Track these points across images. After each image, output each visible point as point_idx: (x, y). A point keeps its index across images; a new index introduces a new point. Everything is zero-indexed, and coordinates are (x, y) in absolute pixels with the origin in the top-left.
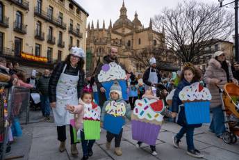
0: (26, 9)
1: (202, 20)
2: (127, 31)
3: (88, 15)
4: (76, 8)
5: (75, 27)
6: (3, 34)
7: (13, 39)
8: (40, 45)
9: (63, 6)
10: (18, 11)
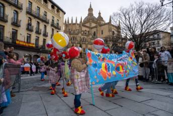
0: (21, 9)
1: (148, 16)
2: (93, 25)
3: (65, 13)
4: (56, 8)
5: (55, 22)
6: (4, 26)
7: (11, 31)
8: (30, 35)
9: (47, 7)
10: (15, 10)
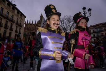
4: (20, 14)
5: (19, 22)
9: (14, 12)
